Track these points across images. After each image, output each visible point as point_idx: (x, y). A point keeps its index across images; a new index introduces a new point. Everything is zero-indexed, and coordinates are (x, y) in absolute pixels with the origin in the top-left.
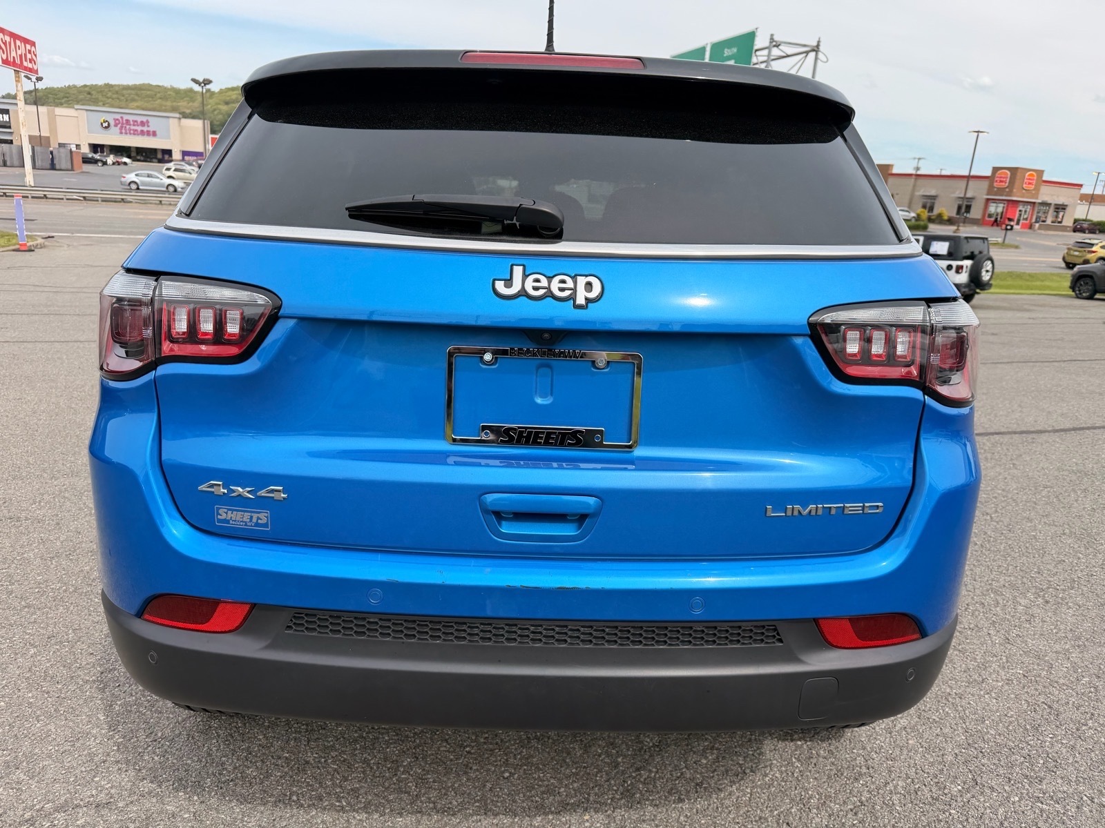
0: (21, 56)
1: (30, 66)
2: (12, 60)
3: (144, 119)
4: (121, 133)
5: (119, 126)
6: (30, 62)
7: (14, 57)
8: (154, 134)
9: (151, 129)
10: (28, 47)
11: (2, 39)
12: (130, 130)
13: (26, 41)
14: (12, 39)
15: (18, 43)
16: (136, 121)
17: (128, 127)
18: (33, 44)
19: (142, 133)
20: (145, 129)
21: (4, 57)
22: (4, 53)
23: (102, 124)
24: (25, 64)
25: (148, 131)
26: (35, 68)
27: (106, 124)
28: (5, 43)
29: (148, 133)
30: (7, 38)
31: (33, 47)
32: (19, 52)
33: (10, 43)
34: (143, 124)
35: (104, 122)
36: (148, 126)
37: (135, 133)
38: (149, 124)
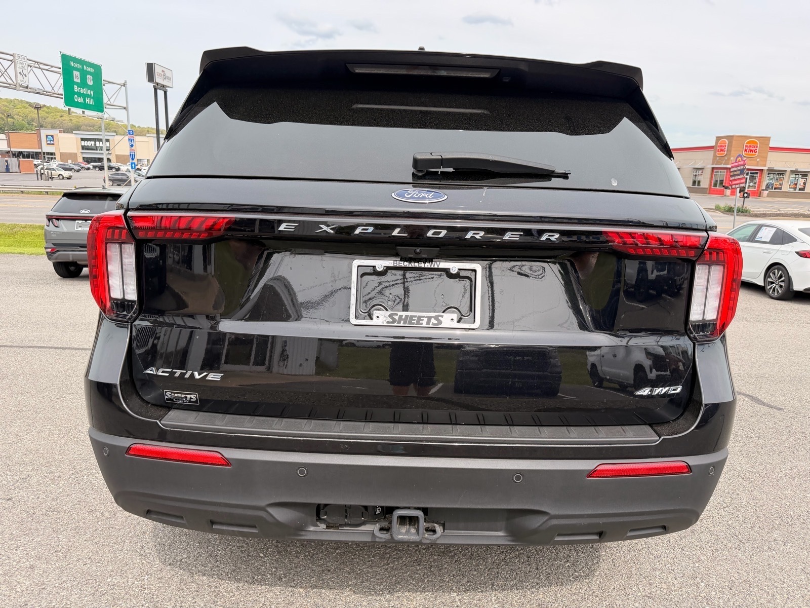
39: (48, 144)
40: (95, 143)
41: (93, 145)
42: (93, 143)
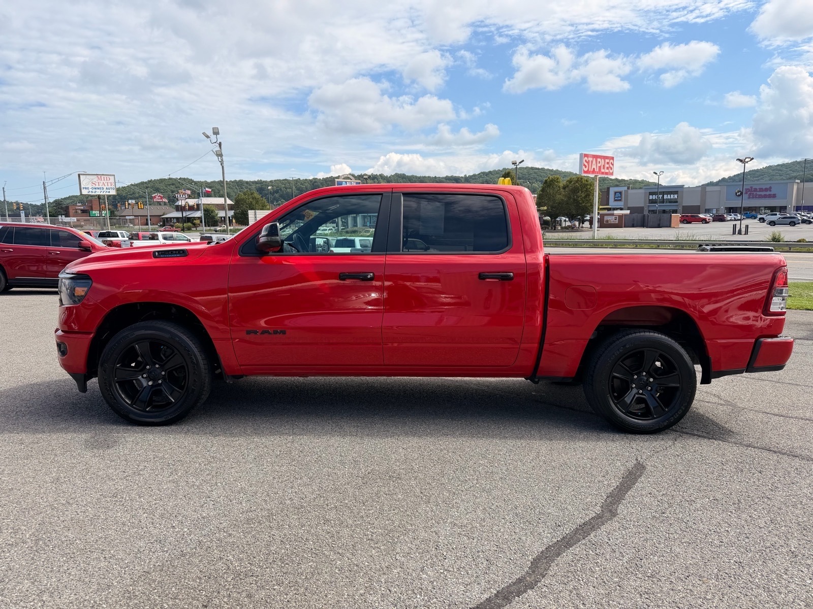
0: (600, 167)
1: (607, 171)
2: (592, 170)
3: (768, 187)
4: (749, 198)
5: (749, 193)
6: (608, 168)
7: (594, 169)
8: (774, 196)
9: (772, 193)
10: (607, 161)
11: (586, 161)
12: (756, 195)
13: (605, 158)
14: (594, 159)
15: (599, 160)
16: (762, 189)
17: (755, 193)
18: (613, 158)
19: (765, 196)
20: (768, 193)
21: (586, 169)
22: (586, 167)
23: (736, 193)
24: (603, 170)
25: (769, 195)
26: (611, 171)
27: (739, 193)
28: (588, 162)
29: (770, 196)
30: (590, 159)
31: (611, 161)
32: (599, 165)
33: (592, 162)
34: (766, 190)
35: (738, 192)
36: (770, 191)
37: (761, 197)
38: (772, 189)
39: (615, 200)
40: (663, 196)
41: (660, 198)
42: (661, 196)
